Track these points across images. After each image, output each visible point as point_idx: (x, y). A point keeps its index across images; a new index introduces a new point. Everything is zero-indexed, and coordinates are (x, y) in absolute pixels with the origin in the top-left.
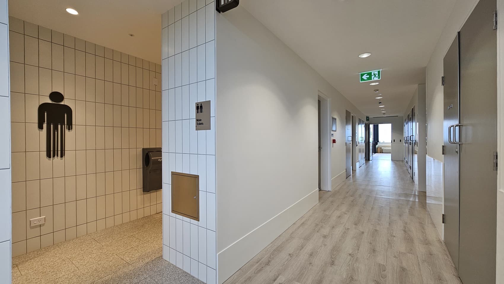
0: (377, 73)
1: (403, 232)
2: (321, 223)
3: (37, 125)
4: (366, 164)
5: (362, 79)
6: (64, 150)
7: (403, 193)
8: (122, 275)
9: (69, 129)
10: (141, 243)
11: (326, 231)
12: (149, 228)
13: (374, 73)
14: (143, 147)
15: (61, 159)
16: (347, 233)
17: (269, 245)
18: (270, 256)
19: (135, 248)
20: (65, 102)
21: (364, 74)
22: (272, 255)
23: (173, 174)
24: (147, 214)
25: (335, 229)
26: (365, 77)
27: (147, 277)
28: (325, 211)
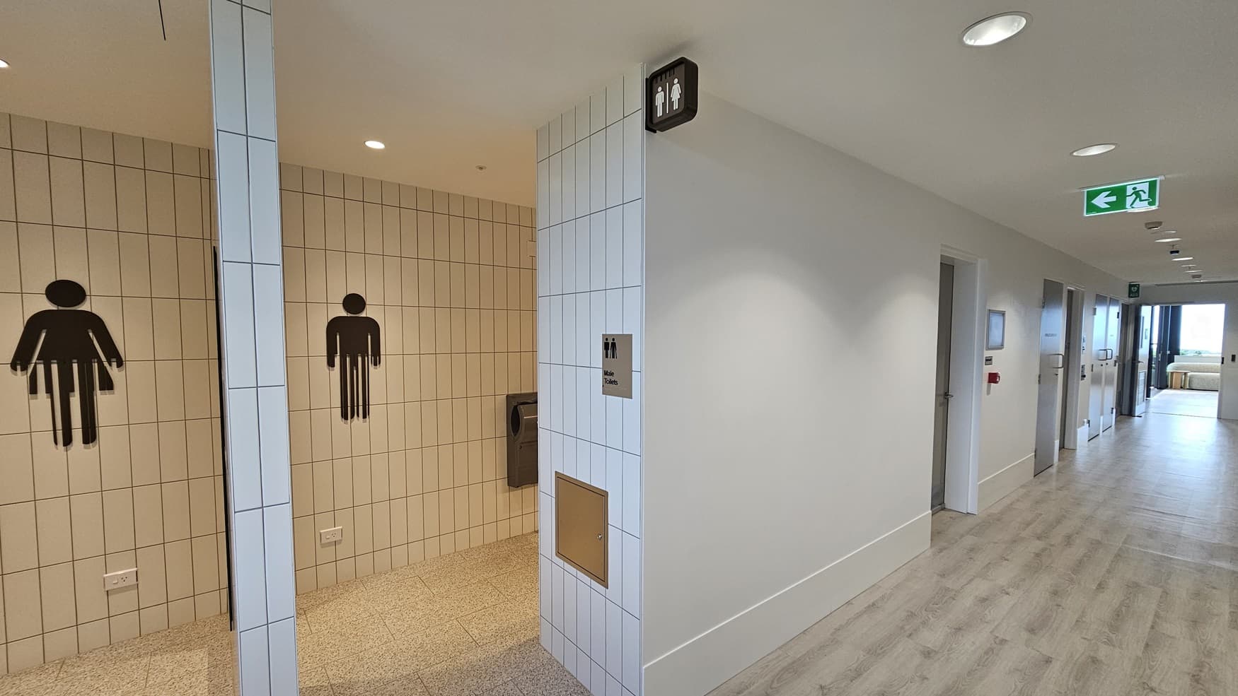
0: (1146, 187)
1: (1187, 679)
2: (924, 612)
3: (325, 359)
4: (1117, 429)
5: (1092, 208)
6: (369, 405)
7: (1228, 543)
8: (465, 668)
9: (375, 365)
10: (501, 601)
11: (933, 636)
12: (518, 566)
13: (1134, 188)
14: (507, 393)
15: (364, 422)
16: (997, 655)
17: (772, 652)
18: (773, 682)
19: (491, 610)
20: (368, 313)
21: (1098, 193)
22: (776, 682)
23: (560, 477)
24: (516, 532)
25: (962, 636)
26: (1100, 201)
27: (508, 681)
28: (943, 576)
